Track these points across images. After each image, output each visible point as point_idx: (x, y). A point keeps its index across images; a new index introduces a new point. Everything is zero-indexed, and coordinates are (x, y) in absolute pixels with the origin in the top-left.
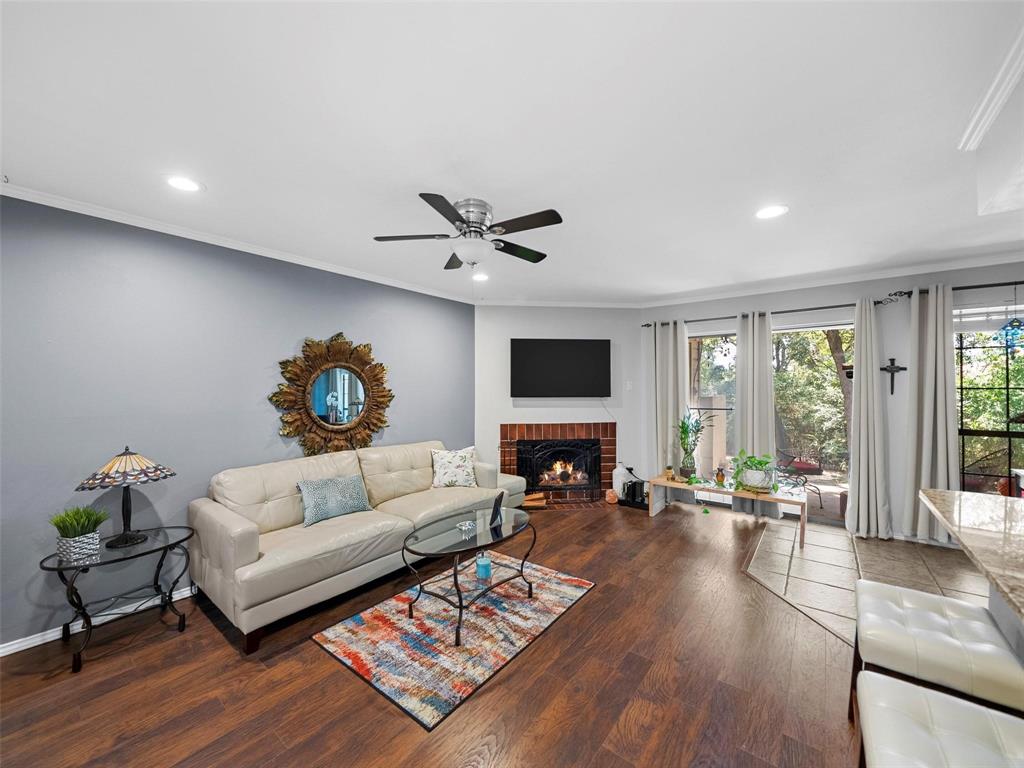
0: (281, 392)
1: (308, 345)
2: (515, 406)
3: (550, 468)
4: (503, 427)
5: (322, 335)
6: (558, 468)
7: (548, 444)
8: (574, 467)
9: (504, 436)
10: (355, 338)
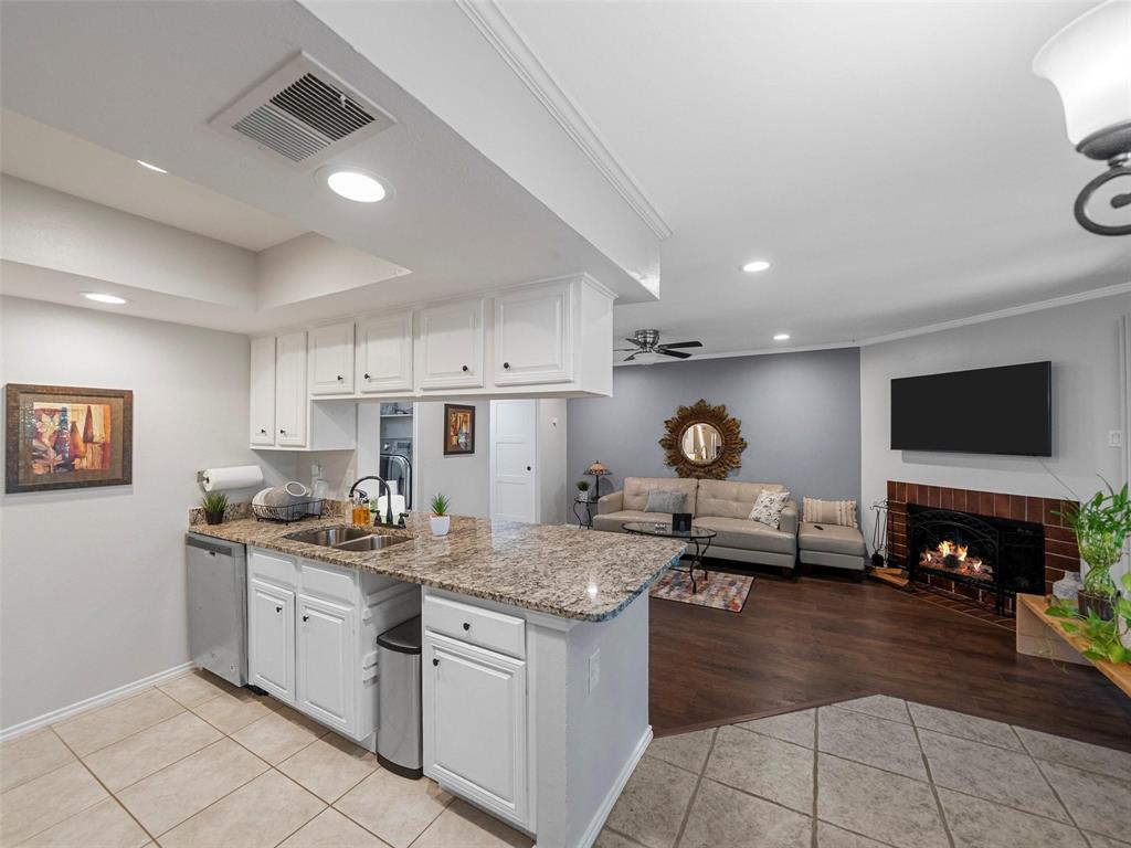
0: (666, 440)
1: (682, 409)
2: (905, 460)
3: (934, 548)
4: (891, 485)
5: (690, 403)
6: (945, 548)
7: (937, 514)
8: (968, 552)
9: (891, 495)
10: (714, 402)
